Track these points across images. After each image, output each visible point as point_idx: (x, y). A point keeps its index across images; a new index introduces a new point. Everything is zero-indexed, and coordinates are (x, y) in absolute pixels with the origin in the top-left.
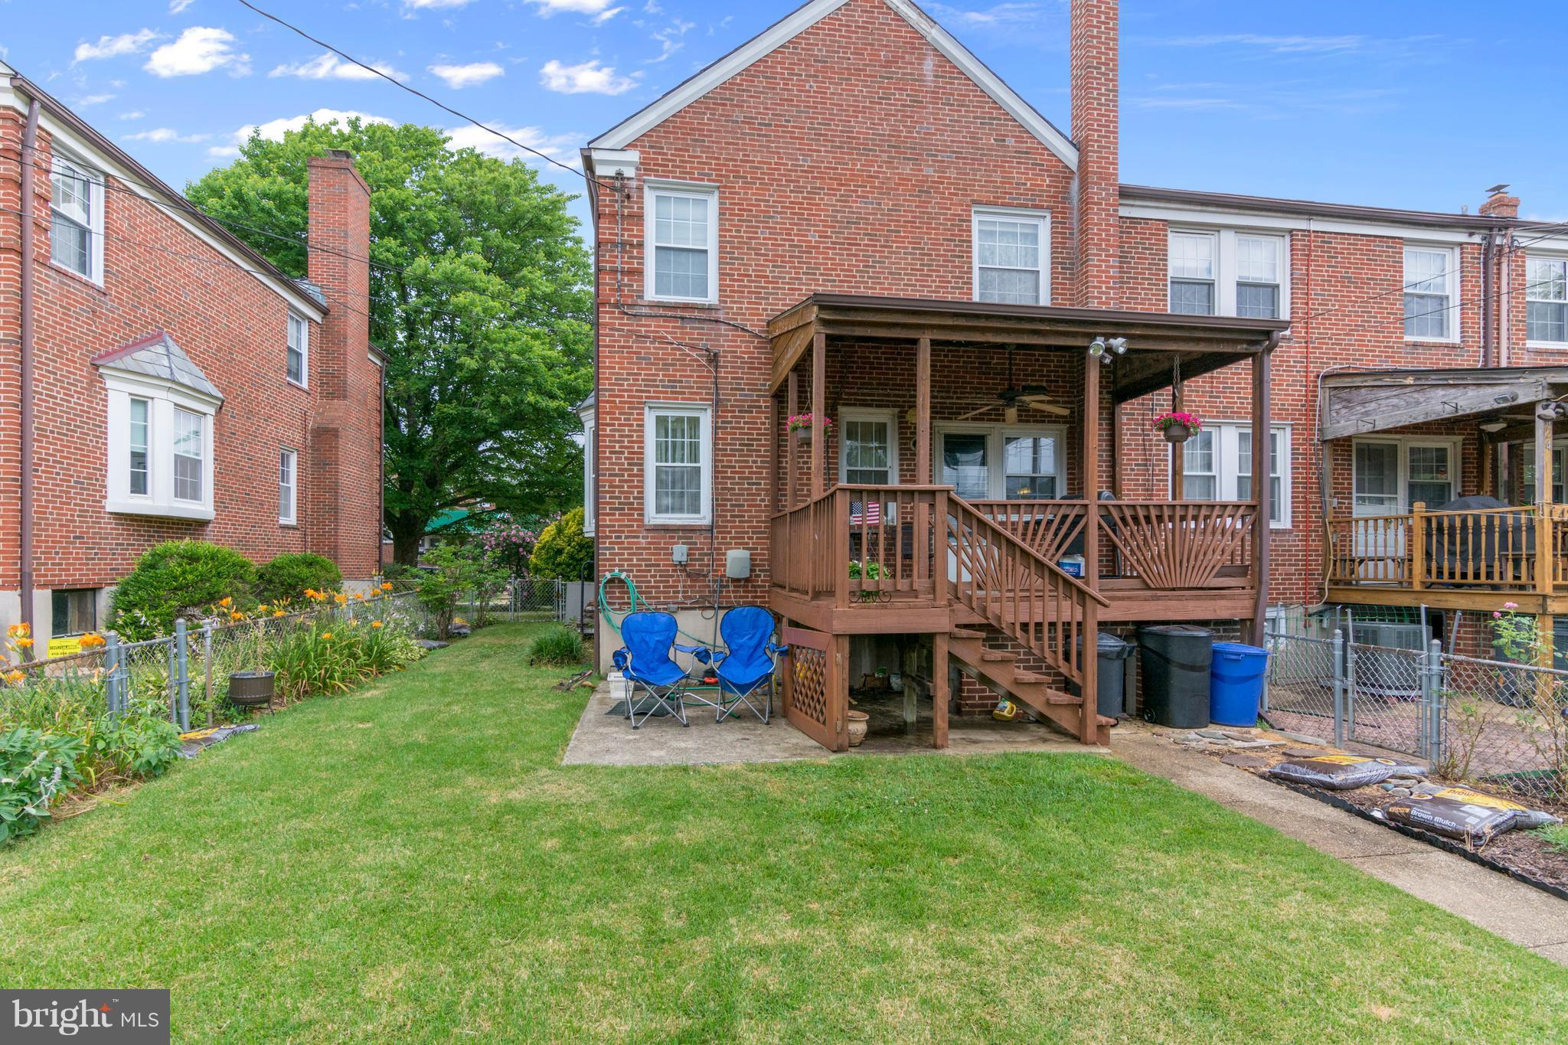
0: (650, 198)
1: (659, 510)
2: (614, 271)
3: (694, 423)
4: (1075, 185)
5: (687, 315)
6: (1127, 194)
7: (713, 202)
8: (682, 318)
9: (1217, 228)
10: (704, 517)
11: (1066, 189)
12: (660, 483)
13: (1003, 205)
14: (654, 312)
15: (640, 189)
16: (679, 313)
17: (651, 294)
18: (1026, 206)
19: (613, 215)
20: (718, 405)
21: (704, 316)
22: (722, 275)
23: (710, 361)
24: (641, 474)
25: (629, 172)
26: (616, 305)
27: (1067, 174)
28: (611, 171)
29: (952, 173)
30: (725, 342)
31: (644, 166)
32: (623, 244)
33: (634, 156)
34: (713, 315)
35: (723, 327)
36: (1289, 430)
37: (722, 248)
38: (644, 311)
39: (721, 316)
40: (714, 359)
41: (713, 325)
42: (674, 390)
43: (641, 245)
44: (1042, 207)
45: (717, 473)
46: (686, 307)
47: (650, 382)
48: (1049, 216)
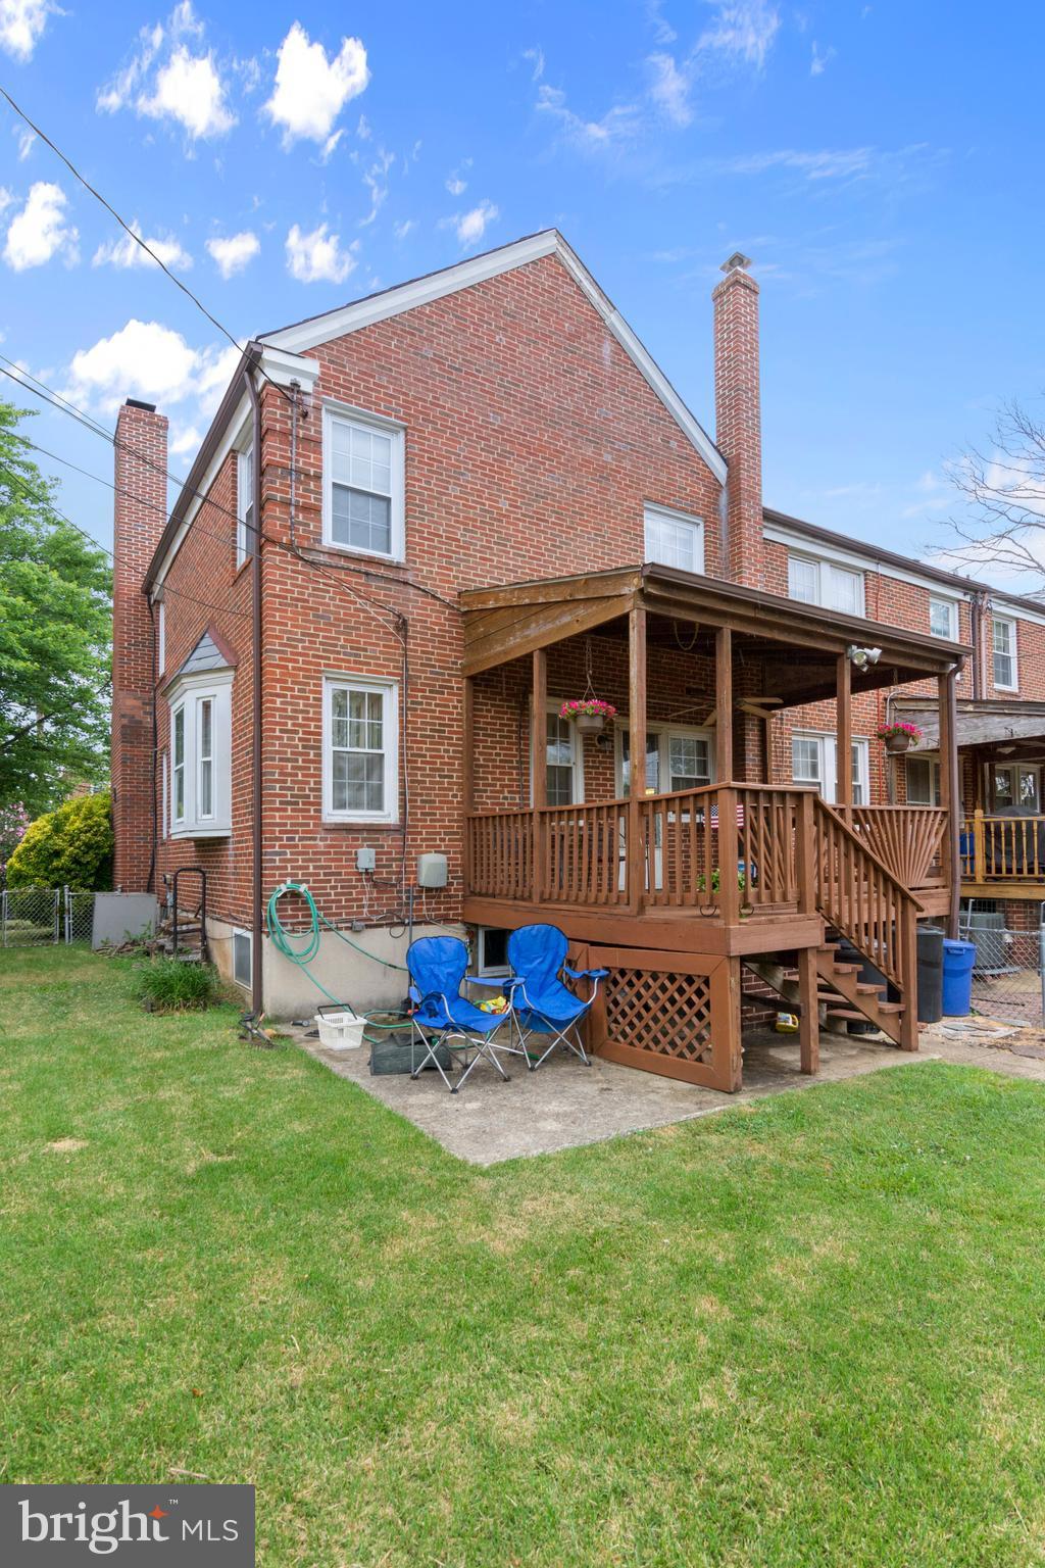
0: (327, 421)
1: (340, 804)
2: (287, 504)
3: (376, 700)
4: (724, 498)
5: (372, 571)
6: (770, 517)
7: (398, 443)
8: (367, 574)
9: (818, 559)
10: (389, 813)
11: (716, 502)
12: (338, 772)
13: (669, 506)
14: (334, 561)
15: (318, 409)
16: (363, 568)
17: (328, 541)
18: (685, 511)
19: (285, 434)
20: (407, 684)
21: (391, 575)
22: (409, 530)
23: (397, 628)
24: (318, 761)
25: (307, 386)
26: (289, 547)
27: (714, 487)
28: (284, 380)
29: (627, 464)
30: (415, 609)
31: (324, 382)
32: (299, 471)
33: (313, 366)
34: (402, 576)
35: (412, 591)
36: (867, 744)
37: (409, 500)
38: (323, 558)
39: (410, 578)
40: (402, 626)
41: (401, 587)
42: (357, 659)
43: (318, 477)
44: (698, 515)
45: (407, 761)
46: (371, 561)
47: (330, 646)
48: (702, 525)
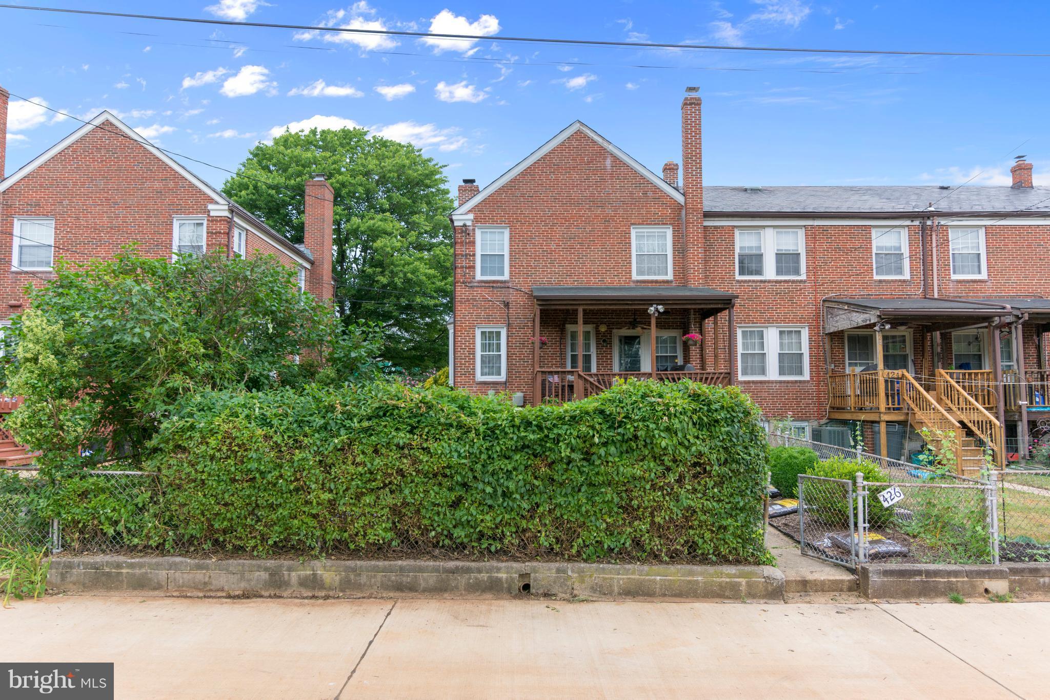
0: (478, 233)
1: (482, 374)
2: (462, 267)
3: (498, 334)
4: (684, 212)
5: (495, 285)
7: (507, 233)
8: (493, 287)
9: (764, 227)
10: (502, 377)
11: (679, 215)
12: (483, 362)
13: (647, 224)
14: (479, 285)
15: (474, 230)
16: (491, 285)
17: (479, 277)
18: (659, 224)
19: (462, 242)
20: (509, 326)
21: (502, 285)
22: (511, 266)
23: (505, 306)
24: (474, 358)
25: (469, 223)
26: (463, 283)
27: (680, 207)
28: (461, 224)
29: (621, 212)
30: (512, 297)
31: (476, 220)
32: (466, 255)
33: (471, 216)
34: (507, 285)
35: (511, 290)
36: (807, 329)
37: (511, 254)
38: (475, 284)
39: (510, 285)
40: (507, 305)
41: (507, 289)
42: (489, 320)
43: (474, 255)
44: (667, 224)
45: (508, 357)
46: (494, 282)
47: (478, 316)
48: (671, 227)
